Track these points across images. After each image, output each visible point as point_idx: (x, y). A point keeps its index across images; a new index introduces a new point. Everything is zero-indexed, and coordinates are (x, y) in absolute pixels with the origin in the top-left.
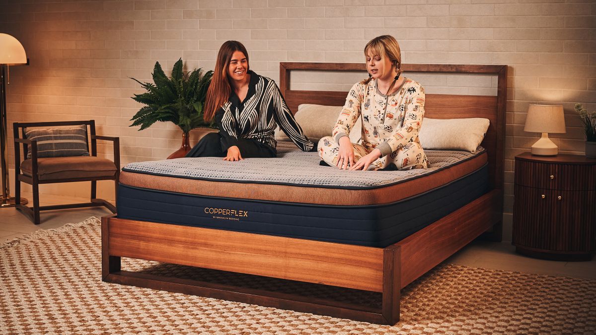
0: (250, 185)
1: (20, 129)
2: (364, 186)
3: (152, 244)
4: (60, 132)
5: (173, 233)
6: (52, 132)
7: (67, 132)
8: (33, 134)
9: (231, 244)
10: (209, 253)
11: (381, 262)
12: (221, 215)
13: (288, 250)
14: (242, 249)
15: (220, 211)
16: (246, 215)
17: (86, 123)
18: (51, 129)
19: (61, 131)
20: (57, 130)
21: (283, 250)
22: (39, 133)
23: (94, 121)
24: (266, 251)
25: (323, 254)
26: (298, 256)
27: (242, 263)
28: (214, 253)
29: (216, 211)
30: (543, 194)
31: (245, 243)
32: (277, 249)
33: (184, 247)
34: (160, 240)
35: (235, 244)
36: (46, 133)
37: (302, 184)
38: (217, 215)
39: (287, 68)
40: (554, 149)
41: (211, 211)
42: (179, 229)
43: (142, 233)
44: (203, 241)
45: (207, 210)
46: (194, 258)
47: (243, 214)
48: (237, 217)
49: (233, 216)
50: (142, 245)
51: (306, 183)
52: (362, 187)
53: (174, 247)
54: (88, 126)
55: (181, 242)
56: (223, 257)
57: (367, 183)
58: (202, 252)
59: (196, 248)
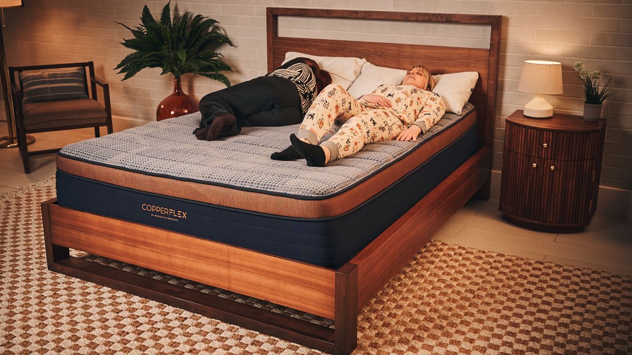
0: (188, 183)
1: (16, 73)
2: (313, 195)
3: (92, 237)
4: (55, 75)
5: (112, 228)
6: (47, 75)
7: (64, 75)
8: (28, 78)
9: (171, 245)
10: (150, 253)
11: (333, 286)
12: (159, 213)
13: (232, 260)
14: (184, 253)
15: (158, 209)
16: (184, 216)
17: (83, 65)
18: (47, 72)
19: (57, 74)
20: (52, 74)
21: (226, 259)
22: (34, 78)
23: (92, 62)
24: (207, 258)
25: (269, 269)
26: (241, 267)
27: (183, 268)
28: (155, 254)
29: (154, 208)
30: (534, 163)
31: (185, 247)
32: (219, 257)
33: (124, 244)
34: (100, 234)
35: (175, 247)
36: (41, 77)
37: (243, 187)
38: (155, 213)
39: (273, 14)
40: (549, 111)
41: (149, 208)
42: (117, 223)
43: (82, 224)
44: (143, 239)
45: (145, 207)
46: (136, 257)
47: (182, 215)
48: (175, 218)
49: (172, 216)
50: (83, 236)
51: (248, 187)
52: (311, 196)
53: (114, 243)
54: (87, 68)
55: (121, 238)
56: (165, 258)
57: (317, 192)
58: (142, 250)
59: (135, 246)
